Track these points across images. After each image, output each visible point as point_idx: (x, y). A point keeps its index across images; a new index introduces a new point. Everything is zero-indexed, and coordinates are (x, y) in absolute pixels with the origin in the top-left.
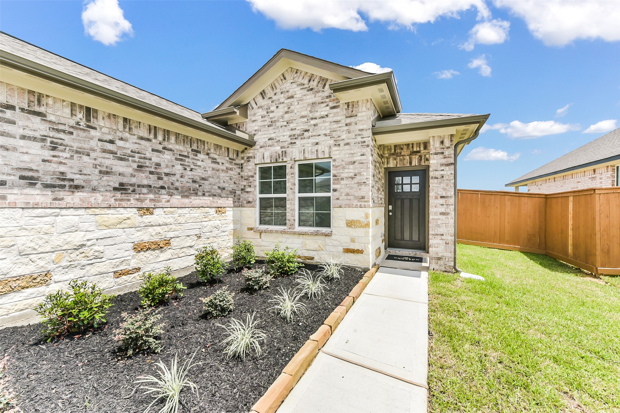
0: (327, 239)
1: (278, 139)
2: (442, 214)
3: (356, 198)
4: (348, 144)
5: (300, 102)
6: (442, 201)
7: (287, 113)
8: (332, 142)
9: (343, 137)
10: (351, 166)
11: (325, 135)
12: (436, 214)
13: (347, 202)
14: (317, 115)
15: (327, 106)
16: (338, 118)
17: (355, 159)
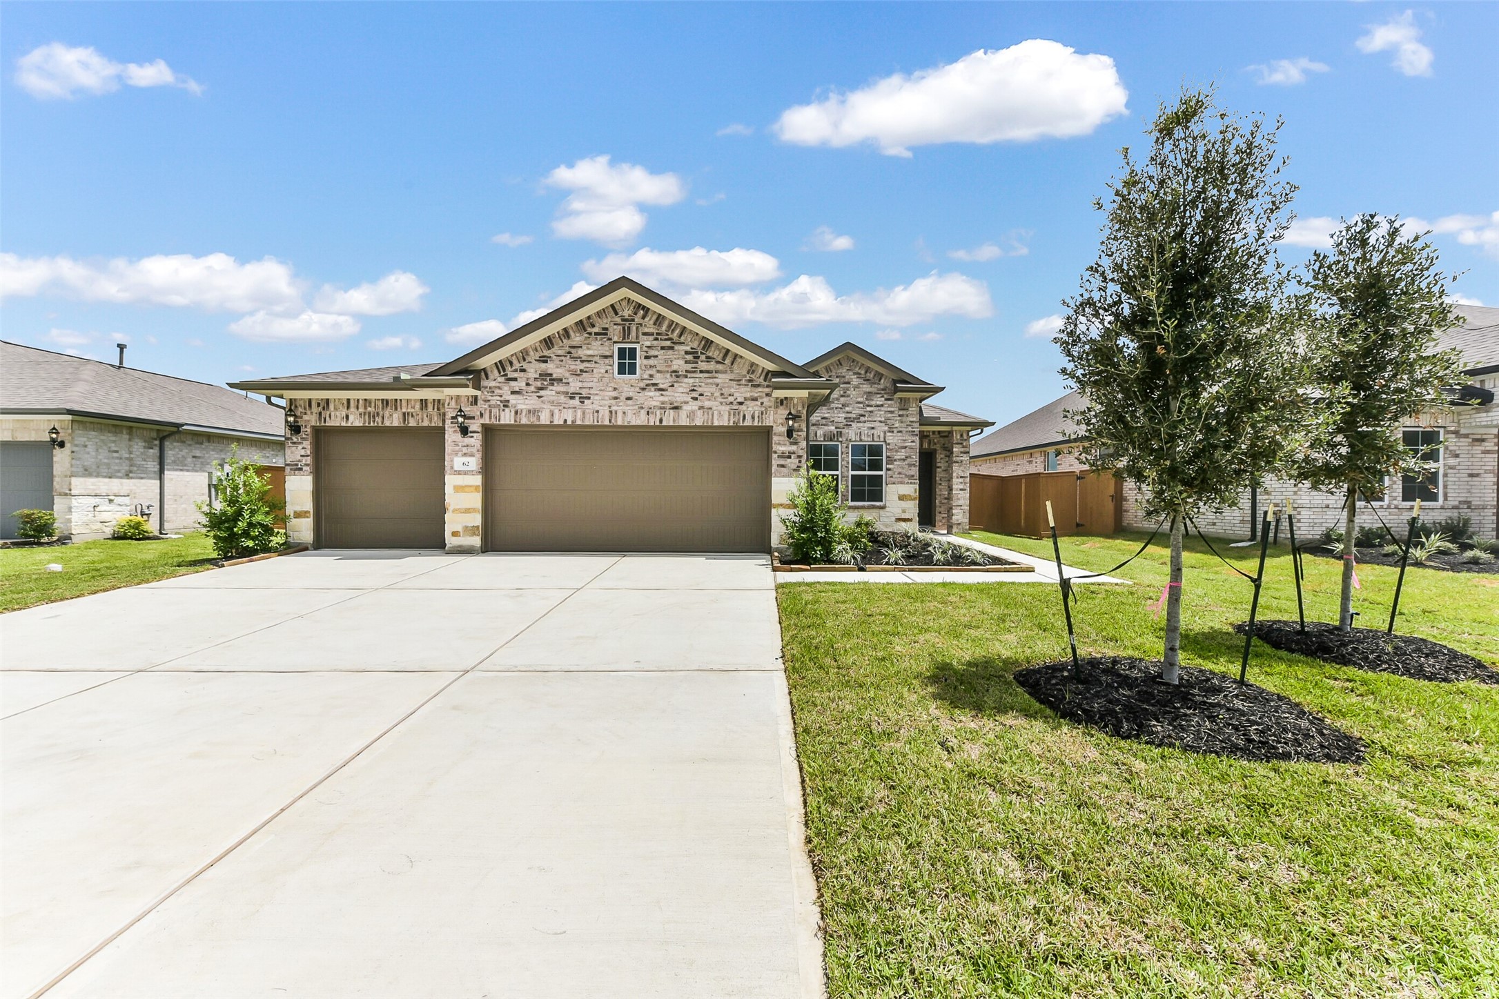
0: (882, 512)
1: (832, 419)
2: (961, 490)
3: (906, 476)
4: (900, 432)
5: (856, 389)
6: (961, 480)
7: (842, 396)
8: (886, 428)
9: (897, 425)
10: (903, 450)
11: (880, 422)
12: (957, 490)
13: (900, 480)
14: (873, 403)
15: (883, 397)
16: (892, 409)
17: (907, 444)
